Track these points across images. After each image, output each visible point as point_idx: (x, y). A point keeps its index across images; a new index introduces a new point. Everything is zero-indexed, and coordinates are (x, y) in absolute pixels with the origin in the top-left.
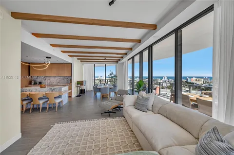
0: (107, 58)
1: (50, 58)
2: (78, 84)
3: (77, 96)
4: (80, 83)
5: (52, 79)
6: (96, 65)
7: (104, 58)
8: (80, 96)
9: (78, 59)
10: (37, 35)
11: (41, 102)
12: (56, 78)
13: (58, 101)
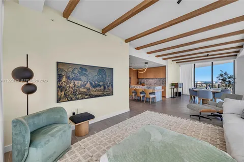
0: (210, 54)
1: (147, 63)
2: (172, 85)
3: (172, 98)
4: (175, 85)
5: (151, 81)
6: (196, 64)
7: (206, 54)
8: (174, 98)
9: (173, 61)
10: (137, 49)
11: (142, 95)
12: (154, 80)
13: (152, 96)
